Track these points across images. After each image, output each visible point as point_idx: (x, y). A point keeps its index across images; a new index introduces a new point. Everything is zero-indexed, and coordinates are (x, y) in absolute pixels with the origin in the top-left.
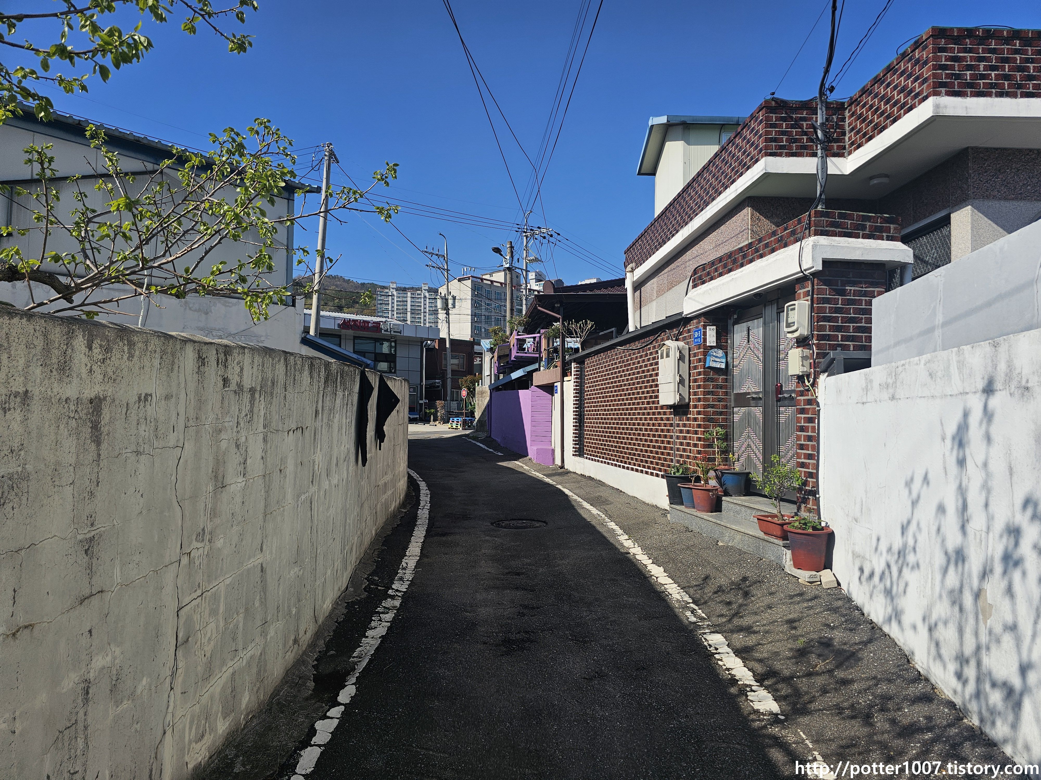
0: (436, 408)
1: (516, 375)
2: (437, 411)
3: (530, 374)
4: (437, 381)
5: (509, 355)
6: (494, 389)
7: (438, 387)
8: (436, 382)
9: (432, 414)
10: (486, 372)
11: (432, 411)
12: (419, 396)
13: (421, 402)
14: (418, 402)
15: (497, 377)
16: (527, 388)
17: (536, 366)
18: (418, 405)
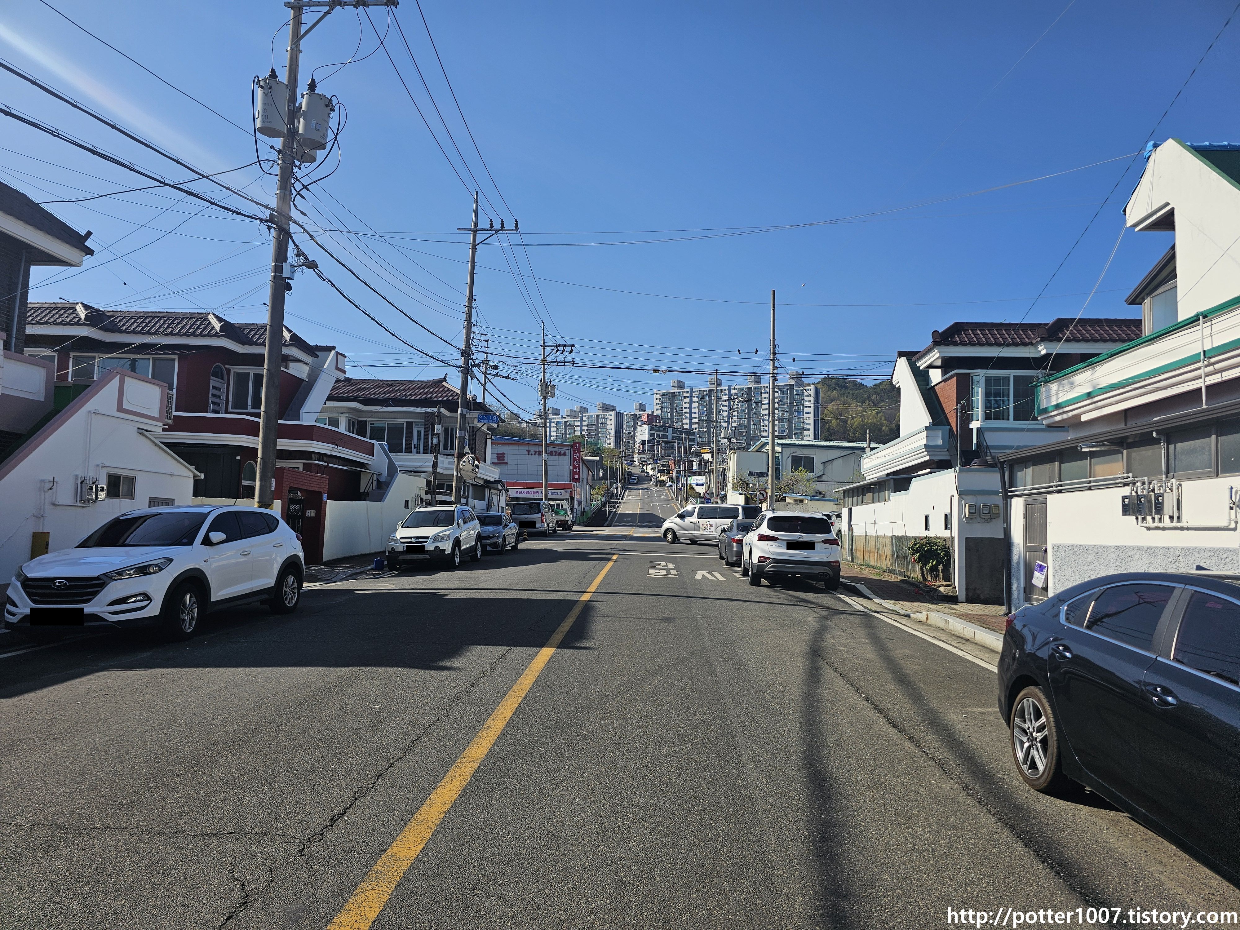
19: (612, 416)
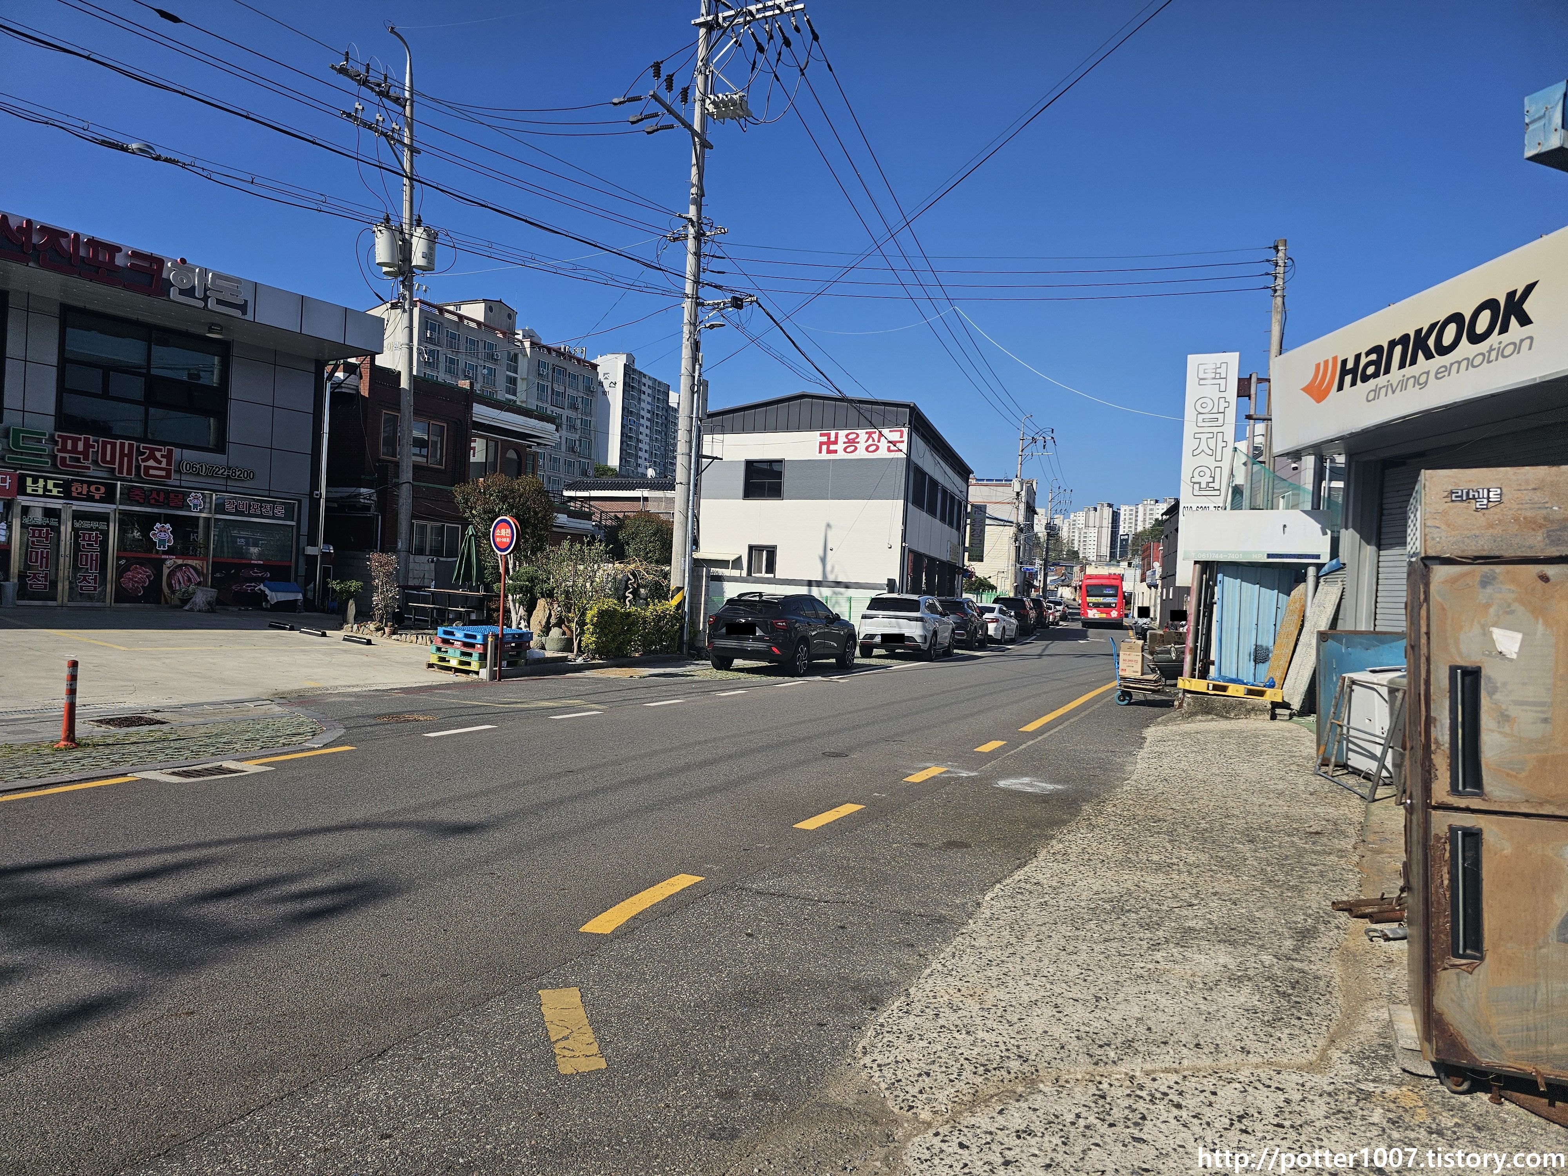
0: (366, 577)
2: (372, 589)
4: (363, 490)
7: (367, 508)
8: (360, 494)
9: (351, 595)
11: (354, 585)
12: (304, 530)
13: (310, 550)
14: (300, 551)
18: (302, 560)
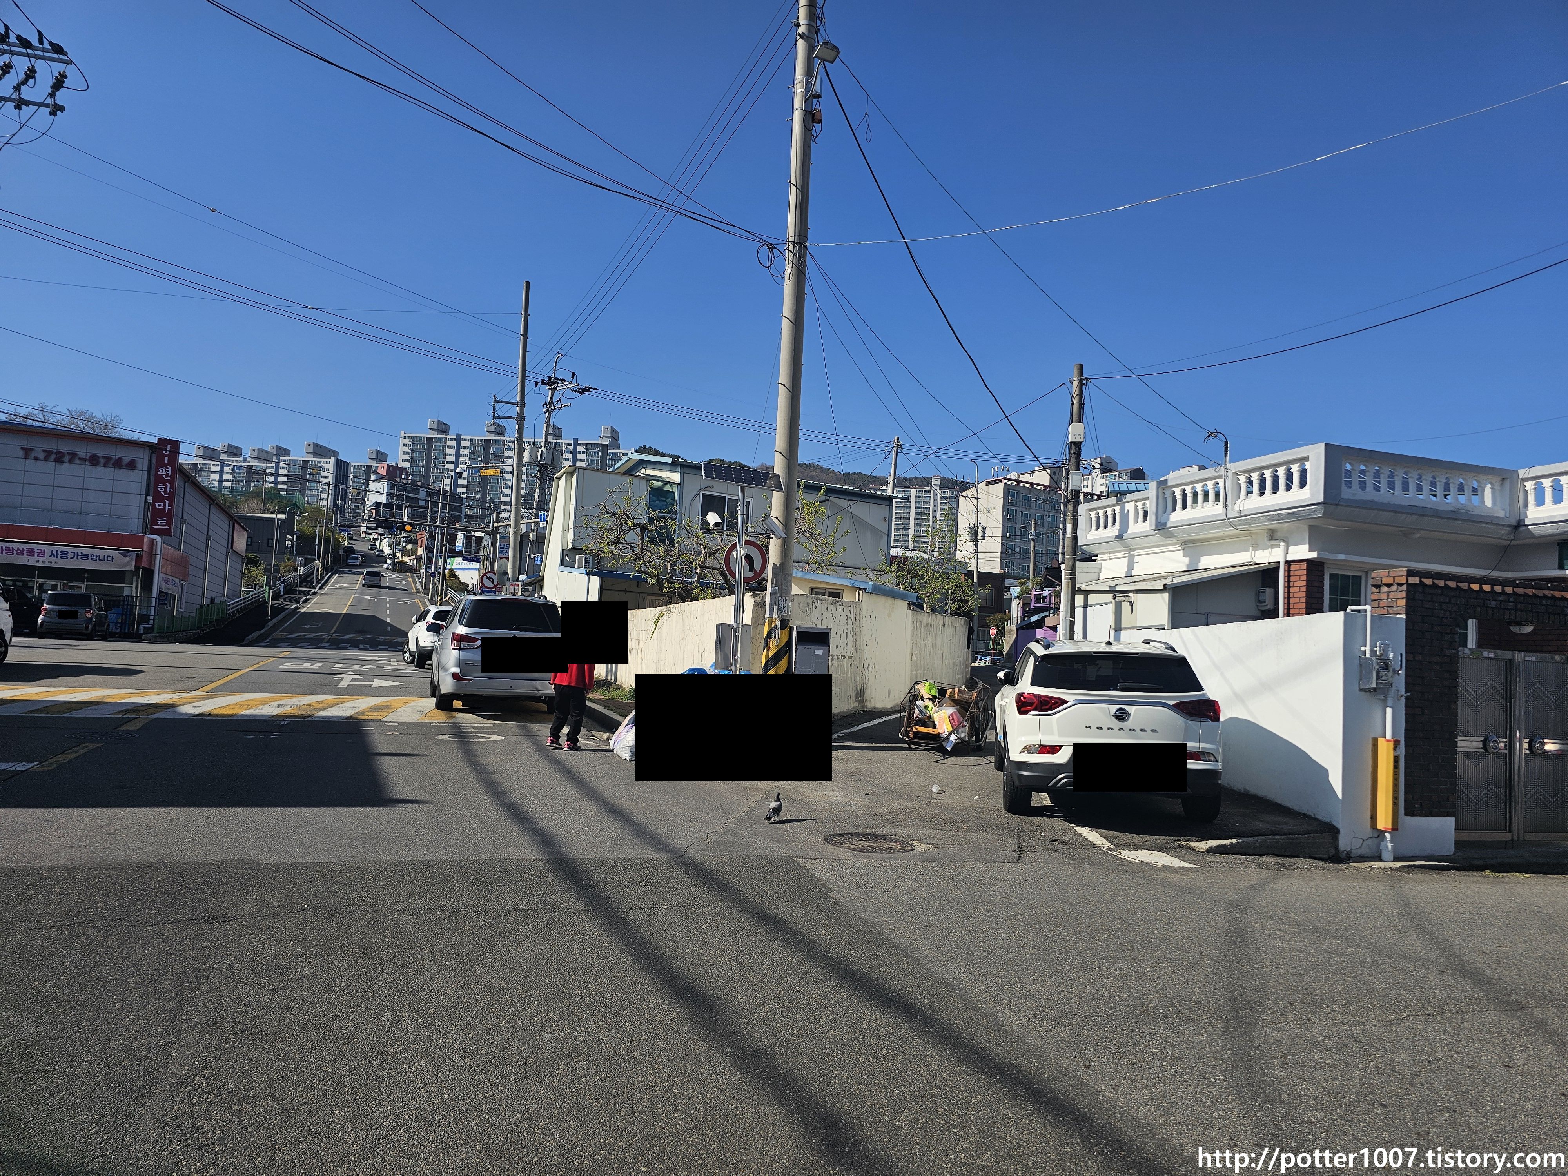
1: (1034, 618)
3: (1043, 619)
5: (1030, 604)
6: (1020, 628)
10: (1014, 614)
15: (1023, 619)
16: (1041, 628)
17: (1047, 613)
19: (329, 465)
